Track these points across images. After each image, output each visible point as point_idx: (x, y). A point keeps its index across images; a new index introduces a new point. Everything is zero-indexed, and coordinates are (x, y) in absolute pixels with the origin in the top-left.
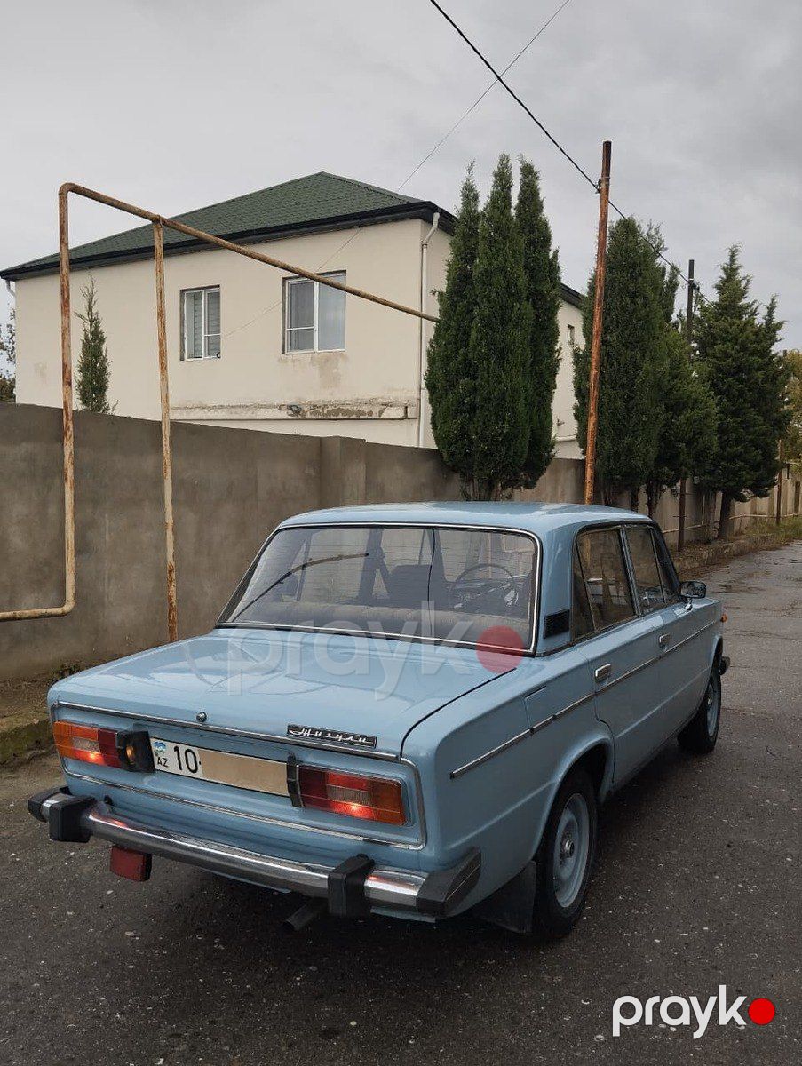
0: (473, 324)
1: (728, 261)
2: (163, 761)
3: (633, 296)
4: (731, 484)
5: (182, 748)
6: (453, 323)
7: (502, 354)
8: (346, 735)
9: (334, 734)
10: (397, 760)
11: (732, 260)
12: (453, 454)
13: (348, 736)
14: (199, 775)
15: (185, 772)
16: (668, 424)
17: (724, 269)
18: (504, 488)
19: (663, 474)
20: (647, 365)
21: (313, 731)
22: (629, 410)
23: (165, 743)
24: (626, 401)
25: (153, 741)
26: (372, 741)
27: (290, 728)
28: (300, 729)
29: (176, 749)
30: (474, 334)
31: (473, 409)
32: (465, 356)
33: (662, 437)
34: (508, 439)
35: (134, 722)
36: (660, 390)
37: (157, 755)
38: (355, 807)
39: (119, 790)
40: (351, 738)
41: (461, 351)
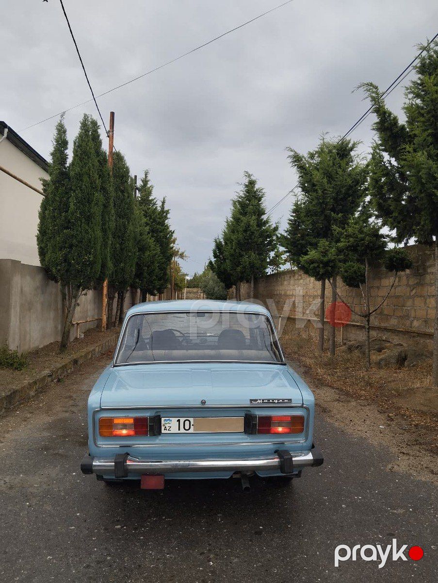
0: (70, 200)
1: (144, 177)
2: (168, 428)
3: (123, 192)
4: (151, 287)
5: (182, 420)
6: (57, 199)
7: (89, 219)
8: (278, 400)
9: (273, 400)
10: (302, 407)
11: (146, 177)
12: (59, 271)
13: (280, 400)
14: (191, 431)
15: (182, 431)
16: (139, 258)
17: (142, 180)
18: (83, 290)
19: (137, 282)
20: (131, 228)
21: (263, 400)
22: (122, 249)
23: (171, 419)
24: (121, 244)
25: (163, 419)
26: (290, 400)
27: (251, 400)
28: (257, 400)
29: (179, 421)
30: (72, 206)
31: (71, 246)
32: (66, 217)
33: (137, 264)
34: (92, 264)
35: (155, 411)
36: (135, 240)
37: (164, 425)
38: (280, 429)
39: (129, 448)
40: (281, 401)
41: (63, 214)
